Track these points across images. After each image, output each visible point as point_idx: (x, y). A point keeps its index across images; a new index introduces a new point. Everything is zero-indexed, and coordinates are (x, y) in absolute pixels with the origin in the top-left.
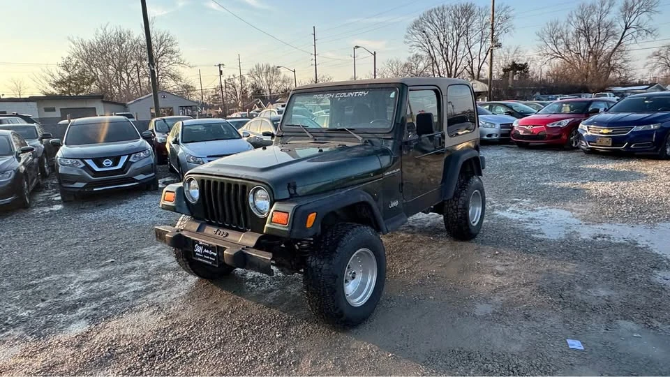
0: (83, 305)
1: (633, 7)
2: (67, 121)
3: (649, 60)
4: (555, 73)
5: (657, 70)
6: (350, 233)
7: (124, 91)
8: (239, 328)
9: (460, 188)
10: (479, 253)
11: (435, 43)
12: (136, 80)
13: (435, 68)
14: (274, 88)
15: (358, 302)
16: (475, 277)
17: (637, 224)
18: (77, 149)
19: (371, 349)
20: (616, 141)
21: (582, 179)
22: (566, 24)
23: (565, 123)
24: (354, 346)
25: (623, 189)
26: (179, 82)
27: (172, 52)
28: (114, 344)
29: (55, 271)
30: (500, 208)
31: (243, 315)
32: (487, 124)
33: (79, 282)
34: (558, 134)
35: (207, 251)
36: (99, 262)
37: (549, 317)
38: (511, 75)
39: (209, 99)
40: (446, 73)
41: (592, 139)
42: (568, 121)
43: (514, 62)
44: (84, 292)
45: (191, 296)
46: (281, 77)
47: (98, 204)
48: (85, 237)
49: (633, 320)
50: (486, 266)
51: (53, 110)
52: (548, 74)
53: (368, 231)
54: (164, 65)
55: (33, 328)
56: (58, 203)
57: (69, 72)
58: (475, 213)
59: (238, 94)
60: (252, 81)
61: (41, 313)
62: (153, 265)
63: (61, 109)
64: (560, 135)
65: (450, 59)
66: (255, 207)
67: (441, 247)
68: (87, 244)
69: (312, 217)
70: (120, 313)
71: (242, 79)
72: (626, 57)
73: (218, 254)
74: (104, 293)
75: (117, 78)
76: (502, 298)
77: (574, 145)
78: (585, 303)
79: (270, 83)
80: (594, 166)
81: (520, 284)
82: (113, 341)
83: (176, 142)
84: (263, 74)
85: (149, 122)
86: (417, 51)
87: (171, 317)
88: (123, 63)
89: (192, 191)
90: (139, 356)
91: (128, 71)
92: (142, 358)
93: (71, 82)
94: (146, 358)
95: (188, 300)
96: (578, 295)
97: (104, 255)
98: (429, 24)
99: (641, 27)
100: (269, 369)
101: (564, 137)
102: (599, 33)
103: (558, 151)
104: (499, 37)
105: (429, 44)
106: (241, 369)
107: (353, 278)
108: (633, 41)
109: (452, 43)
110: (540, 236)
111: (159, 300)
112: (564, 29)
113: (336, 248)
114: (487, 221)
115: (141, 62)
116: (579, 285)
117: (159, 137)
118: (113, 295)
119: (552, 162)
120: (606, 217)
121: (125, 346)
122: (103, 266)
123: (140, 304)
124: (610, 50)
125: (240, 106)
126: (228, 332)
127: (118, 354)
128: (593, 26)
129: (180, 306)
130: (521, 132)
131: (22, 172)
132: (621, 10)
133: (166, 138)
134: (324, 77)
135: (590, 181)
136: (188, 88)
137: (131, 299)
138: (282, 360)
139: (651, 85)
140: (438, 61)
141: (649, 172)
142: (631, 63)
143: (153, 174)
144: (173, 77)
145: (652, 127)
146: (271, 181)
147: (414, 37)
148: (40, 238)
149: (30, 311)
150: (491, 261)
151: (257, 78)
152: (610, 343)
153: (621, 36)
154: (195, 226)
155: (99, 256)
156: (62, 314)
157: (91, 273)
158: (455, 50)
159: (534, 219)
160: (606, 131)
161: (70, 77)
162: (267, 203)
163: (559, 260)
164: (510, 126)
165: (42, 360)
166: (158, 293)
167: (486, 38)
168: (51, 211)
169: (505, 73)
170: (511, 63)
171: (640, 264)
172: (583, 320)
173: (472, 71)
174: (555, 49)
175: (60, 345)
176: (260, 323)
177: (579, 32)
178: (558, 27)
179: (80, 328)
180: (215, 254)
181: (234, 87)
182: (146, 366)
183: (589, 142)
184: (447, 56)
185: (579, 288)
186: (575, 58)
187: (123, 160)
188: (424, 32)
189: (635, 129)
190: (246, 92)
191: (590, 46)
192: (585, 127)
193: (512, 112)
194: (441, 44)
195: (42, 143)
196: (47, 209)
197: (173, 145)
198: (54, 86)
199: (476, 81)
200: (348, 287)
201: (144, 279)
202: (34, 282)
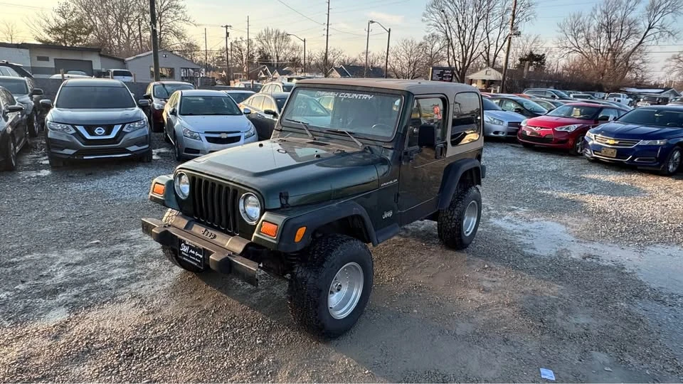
0: (64, 291)
1: (659, 6)
2: (60, 75)
3: (668, 63)
4: (572, 67)
5: (675, 74)
6: (339, 248)
7: (124, 44)
8: (221, 330)
9: (458, 198)
10: (468, 265)
11: (453, 24)
12: (137, 34)
13: (451, 51)
14: (282, 56)
15: (341, 314)
16: (460, 292)
17: (628, 246)
18: (68, 113)
19: (349, 362)
20: (621, 153)
21: (582, 189)
22: (589, 17)
23: (573, 128)
24: (332, 358)
25: (620, 204)
26: (183, 40)
27: (177, 7)
28: (92, 337)
29: (38, 248)
30: (496, 216)
31: (226, 315)
32: (495, 121)
33: (61, 263)
34: (564, 139)
35: (193, 252)
36: (83, 242)
37: (527, 342)
38: (526, 66)
39: (214, 60)
40: (461, 57)
41: (597, 149)
42: (576, 126)
43: (531, 52)
44: (66, 276)
45: (175, 290)
46: (291, 44)
47: (87, 172)
48: (71, 211)
49: (607, 352)
50: (473, 280)
51: (47, 59)
52: (564, 68)
53: (357, 245)
54: (168, 20)
55: (10, 312)
56: (45, 167)
57: (66, 19)
58: (469, 223)
59: (244, 58)
60: (260, 46)
61: (20, 295)
62: (139, 250)
63: (55, 59)
64: (567, 140)
65: (466, 43)
66: (245, 212)
67: (431, 255)
68: (73, 219)
69: (301, 231)
70: (100, 303)
71: (249, 42)
72: (646, 58)
73: (204, 256)
74: (87, 279)
75: (117, 29)
76: (484, 318)
77: (579, 151)
78: (563, 330)
79: (278, 49)
80: (596, 177)
81: (504, 303)
82: (91, 335)
83: (173, 113)
84: (272, 40)
85: (147, 85)
86: (434, 30)
87: (153, 312)
88: (124, 14)
89: (182, 186)
90: (116, 353)
91: (130, 23)
92: (119, 356)
93: (67, 30)
94: (124, 356)
95: (171, 293)
96: (558, 320)
97: (90, 235)
98: (449, 4)
99: (664, 28)
100: (246, 378)
101: (570, 142)
102: (622, 30)
103: (562, 155)
104: (519, 25)
105: (446, 25)
106: (217, 376)
107: (339, 290)
108: (654, 42)
109: (471, 26)
110: (531, 252)
111: (142, 292)
112: (587, 23)
113: (323, 263)
114: (481, 229)
115: (143, 15)
116: (561, 309)
117: (156, 103)
118: (95, 281)
119: (555, 167)
120: (599, 235)
121: (104, 341)
122: (87, 247)
123: (122, 294)
124: (630, 49)
125: (245, 71)
126: (209, 333)
127: (96, 349)
128: (616, 22)
129: (163, 300)
130: (528, 133)
131: (9, 133)
132: (647, 9)
133: (164, 105)
134: (335, 49)
135: (589, 193)
136: (191, 47)
137: (114, 287)
138: (260, 370)
139: (666, 89)
140: (454, 43)
141: (648, 188)
142: (650, 65)
143: (147, 146)
144: (177, 34)
145: (658, 142)
146: (263, 189)
147: (432, 16)
148: (24, 208)
149: (8, 293)
150: (479, 275)
151: (265, 42)
152: (581, 376)
153: (643, 35)
154: (183, 223)
155: (84, 235)
156: (41, 299)
157: (75, 255)
158: (473, 33)
159: (528, 231)
160: (612, 142)
161: (66, 24)
162: (258, 210)
163: (545, 280)
164: (518, 125)
165: (17, 350)
166: (141, 283)
167: (506, 24)
168: (37, 176)
169: (521, 63)
170: (528, 53)
171: (623, 291)
172: (558, 349)
173: (488, 57)
174: (574, 42)
175: (37, 334)
176: (242, 327)
177: (601, 26)
178: (581, 19)
179: (59, 316)
180: (201, 256)
181: (240, 50)
182: (124, 365)
183: (594, 151)
184: (464, 39)
185: (560, 313)
186: (594, 54)
187: (117, 129)
188: (443, 11)
189: (641, 142)
190: (253, 57)
191: (610, 43)
192: (592, 136)
193: (522, 110)
194: (459, 26)
195: (32, 100)
196: (34, 174)
197: (170, 116)
198: (49, 33)
199: (490, 69)
200: (332, 298)
201: (128, 266)
202: (15, 260)
